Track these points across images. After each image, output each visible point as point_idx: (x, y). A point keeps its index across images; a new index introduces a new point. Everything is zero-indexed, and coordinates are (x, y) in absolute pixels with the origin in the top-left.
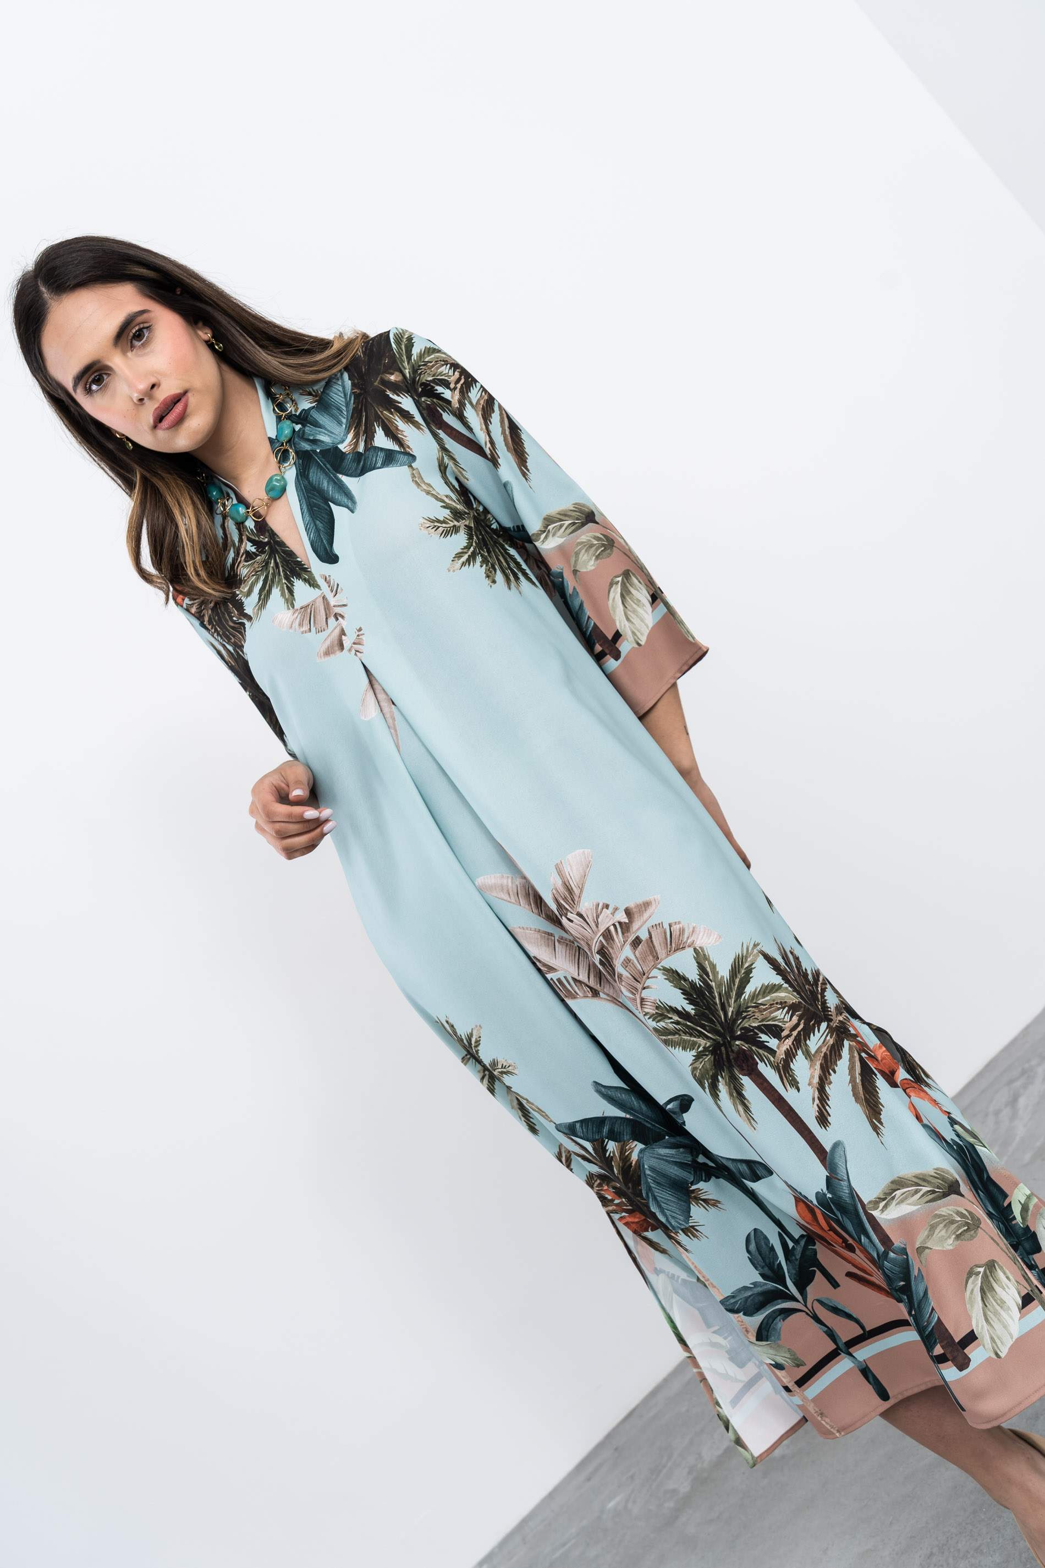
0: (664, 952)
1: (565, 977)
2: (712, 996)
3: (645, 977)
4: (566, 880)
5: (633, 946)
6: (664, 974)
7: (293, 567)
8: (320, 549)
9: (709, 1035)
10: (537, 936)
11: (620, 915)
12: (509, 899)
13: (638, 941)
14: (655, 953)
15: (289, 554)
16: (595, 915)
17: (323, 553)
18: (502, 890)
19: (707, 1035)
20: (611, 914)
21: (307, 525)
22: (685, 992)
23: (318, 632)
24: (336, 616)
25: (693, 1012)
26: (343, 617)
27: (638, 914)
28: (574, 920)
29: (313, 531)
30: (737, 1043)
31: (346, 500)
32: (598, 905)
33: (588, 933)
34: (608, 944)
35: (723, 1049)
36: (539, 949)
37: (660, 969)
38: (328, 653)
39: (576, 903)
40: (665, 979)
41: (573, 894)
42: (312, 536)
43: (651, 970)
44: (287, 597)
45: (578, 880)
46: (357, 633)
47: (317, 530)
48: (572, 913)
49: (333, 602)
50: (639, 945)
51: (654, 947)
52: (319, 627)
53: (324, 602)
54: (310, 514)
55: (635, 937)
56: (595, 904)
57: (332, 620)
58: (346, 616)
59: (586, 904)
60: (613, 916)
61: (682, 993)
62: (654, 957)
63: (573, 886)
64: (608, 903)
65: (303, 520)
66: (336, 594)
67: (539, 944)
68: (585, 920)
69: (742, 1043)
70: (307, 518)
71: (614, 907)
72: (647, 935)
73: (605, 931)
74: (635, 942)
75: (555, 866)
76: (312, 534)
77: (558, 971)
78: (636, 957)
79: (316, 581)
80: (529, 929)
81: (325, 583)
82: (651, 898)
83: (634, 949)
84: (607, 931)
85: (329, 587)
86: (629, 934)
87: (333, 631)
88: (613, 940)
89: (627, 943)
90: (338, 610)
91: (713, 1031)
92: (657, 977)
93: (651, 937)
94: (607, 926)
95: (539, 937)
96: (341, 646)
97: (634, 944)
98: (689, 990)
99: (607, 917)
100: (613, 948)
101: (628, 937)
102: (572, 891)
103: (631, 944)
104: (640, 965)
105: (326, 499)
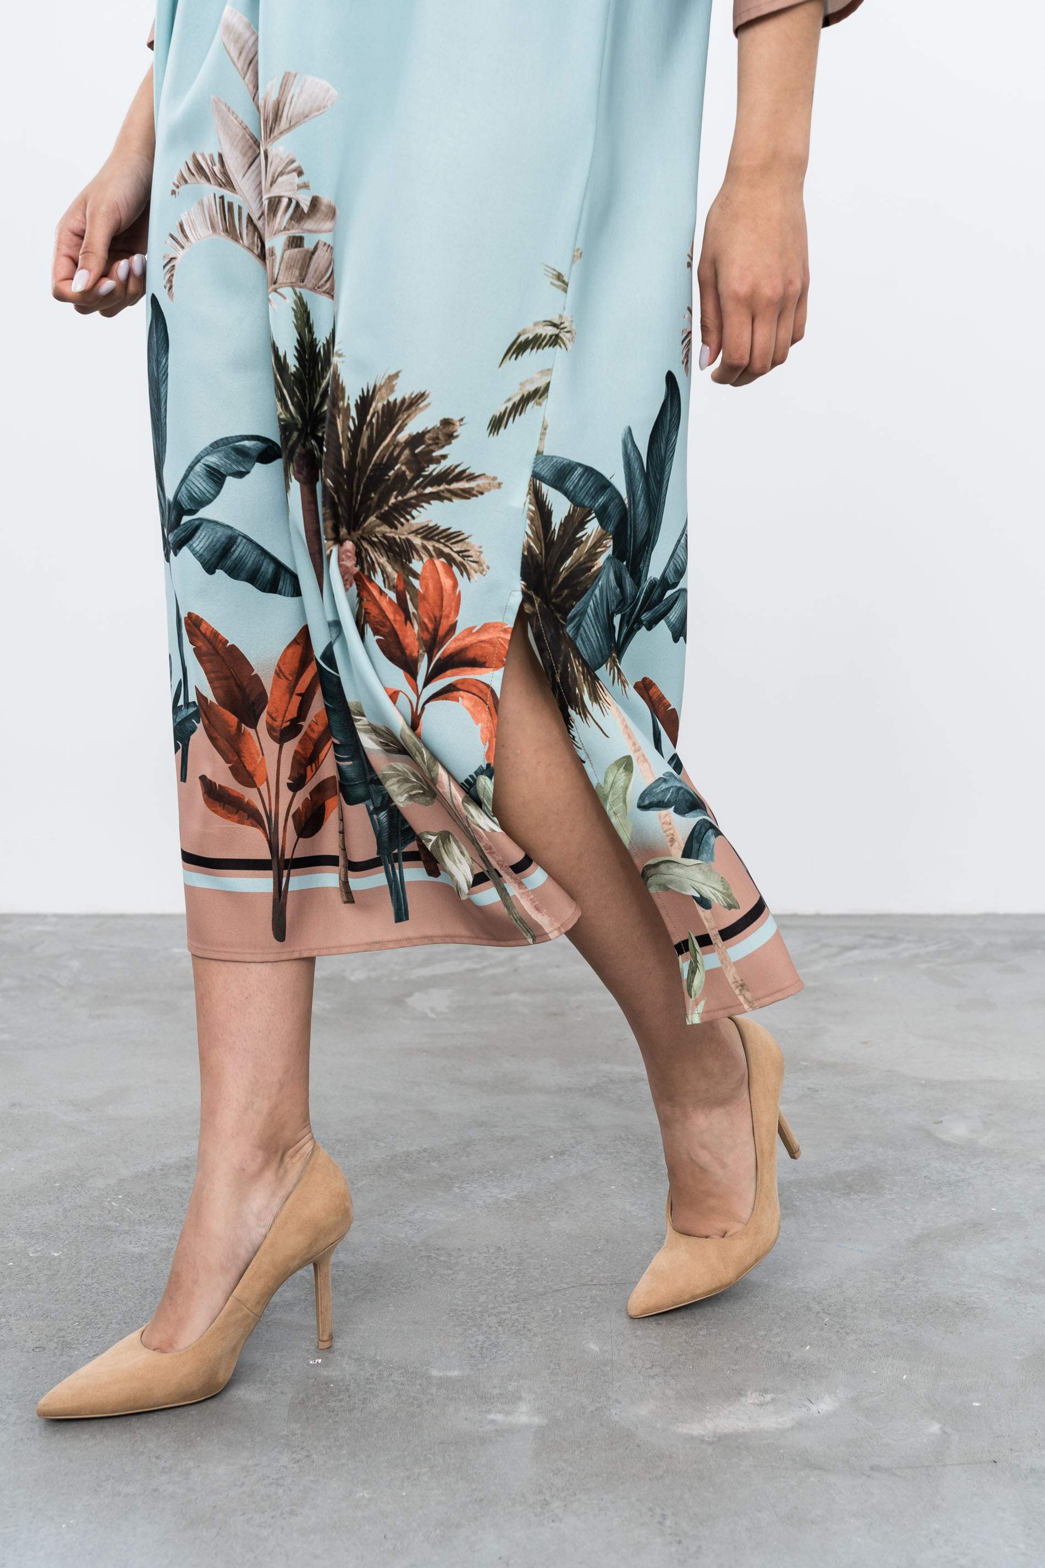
0: (313, 281)
1: (240, 208)
2: (323, 374)
3: (274, 286)
4: (283, 99)
5: (289, 241)
6: (295, 302)
9: (291, 407)
10: (240, 132)
11: (305, 197)
12: (235, 59)
13: (299, 242)
14: (304, 273)
16: (279, 170)
18: (236, 41)
19: (288, 405)
20: (298, 186)
22: (301, 342)
25: (293, 370)
27: (323, 216)
30: (313, 442)
32: (293, 161)
35: (295, 434)
36: (230, 150)
37: (296, 293)
39: (272, 137)
40: (293, 309)
41: (277, 123)
43: (285, 285)
50: (296, 247)
51: (308, 266)
55: (300, 235)
56: (290, 157)
59: (281, 149)
60: (298, 189)
61: (298, 340)
64: (305, 171)
67: (235, 144)
69: (317, 447)
71: (306, 181)
72: (312, 247)
73: (275, 197)
74: (295, 240)
75: (286, 73)
77: (237, 193)
78: (282, 257)
80: (235, 116)
83: (289, 246)
84: (277, 199)
86: (296, 225)
88: (275, 215)
89: (287, 232)
91: (298, 406)
92: (285, 298)
93: (313, 253)
94: (282, 194)
95: (241, 135)
98: (306, 344)
101: (293, 228)
102: (278, 119)
103: (290, 237)
104: (279, 269)
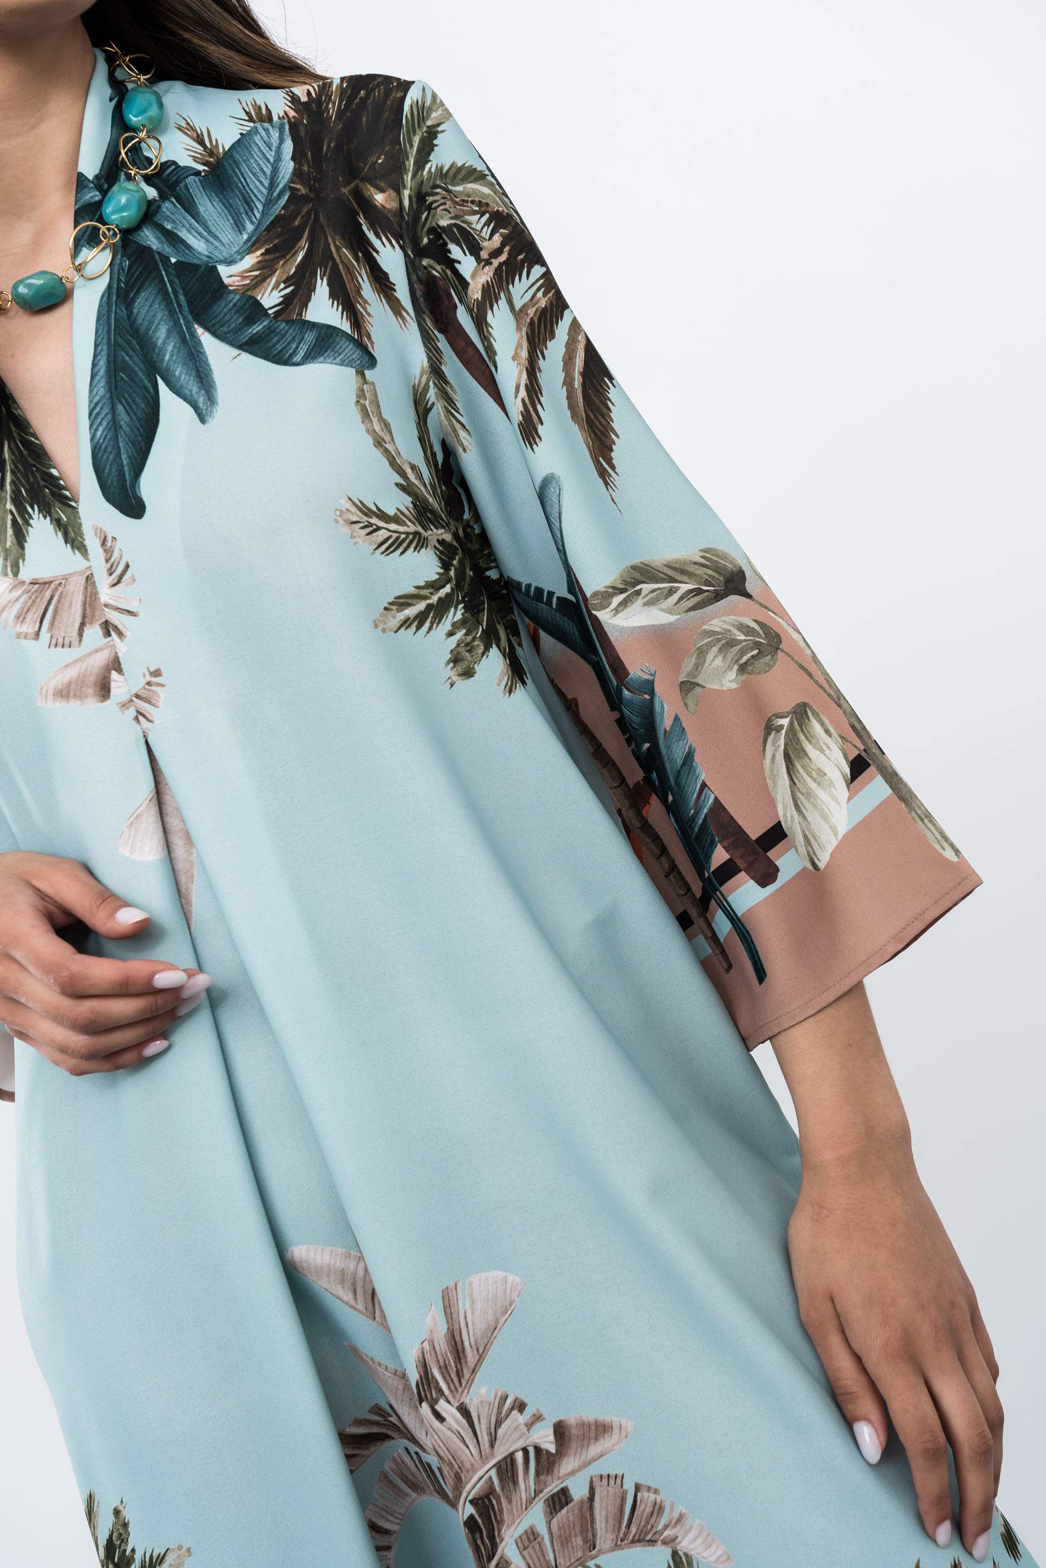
7: (39, 486)
8: (110, 470)
11: (542, 1433)
14: (590, 1534)
15: (35, 452)
17: (113, 481)
21: (97, 404)
23: (55, 644)
24: (108, 628)
26: (120, 634)
28: (449, 1419)
29: (104, 423)
31: (195, 389)
33: (469, 1454)
34: (503, 1489)
38: (64, 693)
39: (464, 1383)
41: (463, 1361)
42: (99, 433)
44: (8, 544)
45: (478, 1335)
46: (148, 678)
47: (115, 425)
48: (449, 1402)
49: (106, 594)
52: (60, 634)
53: (86, 588)
54: (109, 383)
56: (499, 1396)
57: (94, 633)
58: (128, 634)
62: (585, 1541)
63: (467, 1344)
65: (91, 391)
66: (118, 582)
68: (471, 1425)
70: (101, 390)
73: (505, 1459)
76: (101, 429)
79: (82, 535)
81: (101, 551)
82: (616, 1421)
84: (509, 1460)
85: (107, 561)
86: (549, 1478)
87: (89, 654)
88: (515, 1482)
90: (115, 618)
94: (511, 1450)
96: (104, 690)
97: (554, 1503)
99: (516, 1428)
100: (509, 1501)
105: (154, 368)
